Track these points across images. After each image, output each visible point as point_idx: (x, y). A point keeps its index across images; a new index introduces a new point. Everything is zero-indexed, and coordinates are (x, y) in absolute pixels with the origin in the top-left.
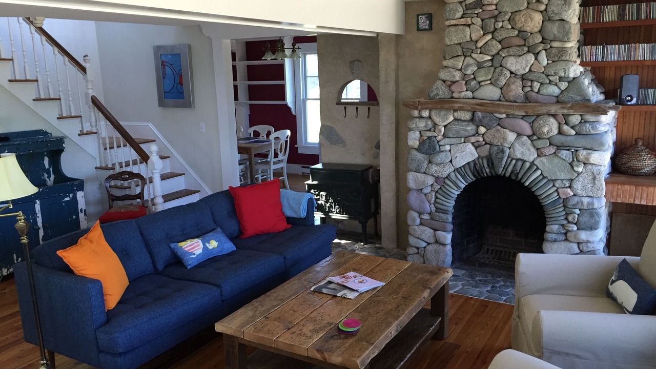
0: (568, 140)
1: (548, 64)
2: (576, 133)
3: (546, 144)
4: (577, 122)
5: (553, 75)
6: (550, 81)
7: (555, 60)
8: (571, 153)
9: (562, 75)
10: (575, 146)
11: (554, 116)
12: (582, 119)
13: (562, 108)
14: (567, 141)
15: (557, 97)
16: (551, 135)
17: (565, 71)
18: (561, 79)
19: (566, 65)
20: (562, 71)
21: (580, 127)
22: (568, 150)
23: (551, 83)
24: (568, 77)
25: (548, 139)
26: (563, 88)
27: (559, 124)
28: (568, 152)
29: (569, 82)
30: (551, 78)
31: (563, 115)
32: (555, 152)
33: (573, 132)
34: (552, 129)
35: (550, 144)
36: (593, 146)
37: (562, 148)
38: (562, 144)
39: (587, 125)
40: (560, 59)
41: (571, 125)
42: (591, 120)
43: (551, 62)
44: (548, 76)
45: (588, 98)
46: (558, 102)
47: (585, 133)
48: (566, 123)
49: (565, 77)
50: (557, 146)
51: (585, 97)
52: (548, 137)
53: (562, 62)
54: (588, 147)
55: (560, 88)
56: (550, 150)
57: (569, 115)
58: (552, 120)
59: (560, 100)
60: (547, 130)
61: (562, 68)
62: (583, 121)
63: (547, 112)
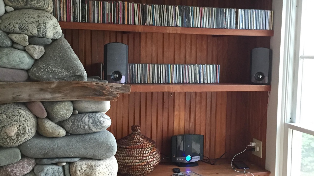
0: (55, 147)
1: (6, 12)
2: (67, 132)
3: (16, 157)
4: (69, 115)
5: (19, 31)
6: (13, 42)
7: (19, 5)
8: (61, 169)
9: (35, 32)
10: (67, 155)
11: (27, 105)
12: (74, 109)
13: (42, 90)
14: (53, 149)
15: (27, 71)
16: (23, 139)
17: (39, 26)
18: (32, 40)
19: (39, 16)
20: (34, 25)
21: (74, 123)
22: (56, 164)
23: (15, 46)
24: (44, 37)
25: (19, 147)
26: (37, 56)
27: (37, 118)
28: (55, 168)
29: (46, 46)
30: (15, 37)
31: (43, 103)
32: (33, 170)
33: (63, 132)
34: (24, 129)
35: (23, 156)
36: (96, 154)
37: (45, 161)
38: (44, 154)
39: (86, 119)
40: (28, 6)
41: (59, 119)
42: (90, 110)
43: (12, 9)
44: (8, 33)
45: (79, 73)
46: (30, 80)
47: (82, 132)
48: (50, 117)
49: (38, 37)
50: (36, 159)
51: (74, 73)
52: (19, 143)
53: (31, 11)
54: (88, 156)
55: (31, 56)
56: (23, 167)
57: (53, 103)
58: (24, 112)
59: (33, 77)
60: (15, 132)
61: (33, 20)
62: (77, 112)
63: (14, 98)
